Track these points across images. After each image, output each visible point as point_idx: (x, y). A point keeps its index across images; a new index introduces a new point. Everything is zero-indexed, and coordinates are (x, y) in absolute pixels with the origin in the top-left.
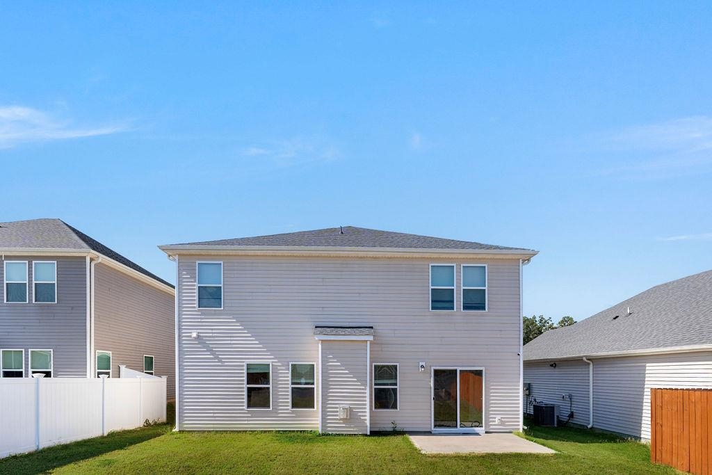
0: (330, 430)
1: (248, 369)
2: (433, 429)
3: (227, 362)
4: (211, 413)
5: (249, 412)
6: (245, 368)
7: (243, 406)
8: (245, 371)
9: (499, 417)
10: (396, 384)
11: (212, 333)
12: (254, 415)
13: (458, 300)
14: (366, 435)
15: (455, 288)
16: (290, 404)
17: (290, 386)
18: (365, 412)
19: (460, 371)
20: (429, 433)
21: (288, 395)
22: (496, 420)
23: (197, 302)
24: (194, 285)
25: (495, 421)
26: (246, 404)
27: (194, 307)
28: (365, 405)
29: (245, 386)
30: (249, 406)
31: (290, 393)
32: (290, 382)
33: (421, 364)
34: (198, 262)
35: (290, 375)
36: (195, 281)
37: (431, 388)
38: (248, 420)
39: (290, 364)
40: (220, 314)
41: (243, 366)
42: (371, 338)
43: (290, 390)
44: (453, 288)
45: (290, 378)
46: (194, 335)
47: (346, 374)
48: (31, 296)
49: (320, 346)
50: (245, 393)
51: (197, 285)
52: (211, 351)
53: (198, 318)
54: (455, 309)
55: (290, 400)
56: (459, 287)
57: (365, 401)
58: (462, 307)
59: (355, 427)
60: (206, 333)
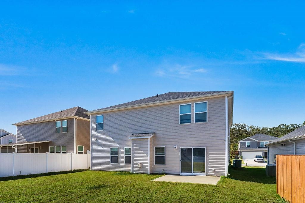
0: (135, 172)
3: (105, 148)
5: (111, 165)
8: (110, 151)
9: (214, 169)
10: (164, 155)
12: (113, 165)
13: (193, 118)
14: (148, 174)
15: (191, 113)
16: (124, 162)
17: (125, 156)
18: (148, 165)
19: (194, 149)
20: (179, 175)
23: (96, 129)
25: (211, 171)
26: (110, 162)
27: (95, 131)
28: (148, 162)
29: (110, 156)
30: (111, 163)
31: (124, 158)
32: (124, 154)
33: (175, 146)
34: (96, 116)
35: (124, 152)
37: (179, 156)
38: (111, 167)
39: (124, 148)
40: (102, 132)
41: (109, 149)
42: (149, 137)
43: (124, 157)
44: (190, 113)
45: (124, 153)
46: (95, 139)
47: (141, 151)
48: (62, 130)
49: (131, 141)
50: (110, 158)
51: (96, 123)
52: (100, 144)
53: (97, 134)
54: (191, 122)
55: (124, 161)
56: (193, 113)
58: (194, 121)
59: (144, 171)
60: (98, 138)
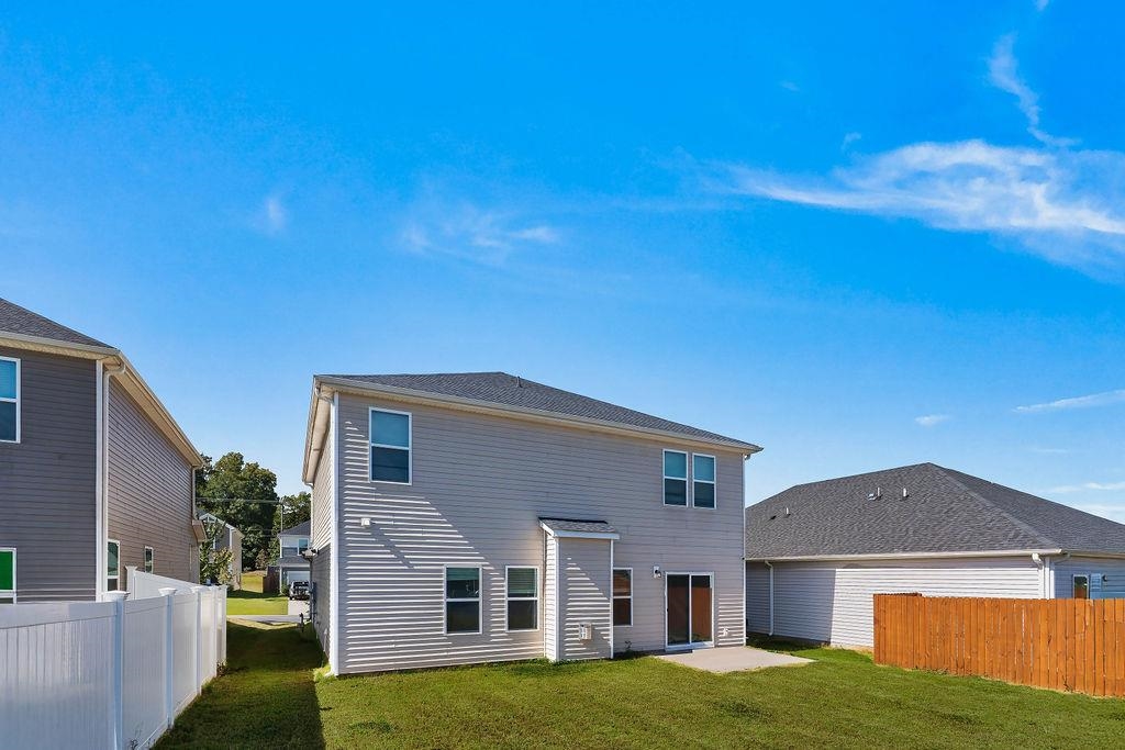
0: (569, 657)
1: (448, 575)
2: (667, 646)
3: (417, 565)
4: (392, 643)
5: (449, 639)
6: (444, 574)
7: (441, 630)
8: (444, 579)
9: (726, 629)
10: (629, 594)
11: (395, 520)
12: (456, 642)
13: (690, 494)
14: (610, 659)
15: (687, 479)
16: (506, 624)
17: (506, 599)
18: (608, 630)
19: (692, 576)
20: (664, 652)
21: (503, 612)
22: (724, 631)
23: (369, 470)
24: (365, 444)
25: (723, 633)
26: (445, 627)
27: (366, 479)
28: (608, 620)
29: (444, 600)
30: (449, 630)
31: (506, 609)
32: (506, 594)
33: (655, 568)
34: (371, 409)
35: (506, 583)
36: (367, 438)
37: (664, 597)
38: (448, 651)
39: (507, 567)
40: (406, 491)
41: (440, 571)
42: (617, 537)
43: (506, 604)
45: (506, 589)
46: (366, 522)
47: (587, 581)
50: (444, 611)
51: (369, 444)
52: (391, 547)
53: (372, 497)
54: (687, 504)
55: (506, 619)
56: (690, 479)
57: (608, 616)
58: (693, 503)
59: (599, 650)
60: (384, 519)
